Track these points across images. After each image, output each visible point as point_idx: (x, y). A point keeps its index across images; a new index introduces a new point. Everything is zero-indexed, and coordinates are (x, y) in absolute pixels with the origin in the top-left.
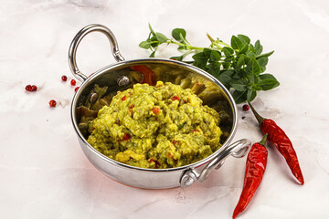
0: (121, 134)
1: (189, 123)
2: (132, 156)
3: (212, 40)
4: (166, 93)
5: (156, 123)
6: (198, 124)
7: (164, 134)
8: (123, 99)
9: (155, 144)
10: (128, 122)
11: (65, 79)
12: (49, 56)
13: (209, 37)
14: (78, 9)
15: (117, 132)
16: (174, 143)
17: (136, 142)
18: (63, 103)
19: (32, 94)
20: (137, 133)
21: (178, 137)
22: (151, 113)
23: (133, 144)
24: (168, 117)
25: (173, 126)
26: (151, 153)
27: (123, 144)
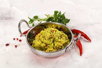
0: (45, 45)
1: (60, 36)
2: (50, 50)
3: (47, 16)
4: (51, 30)
5: (53, 39)
6: (61, 36)
7: (55, 41)
8: (40, 36)
9: (54, 44)
10: (45, 41)
11: (14, 39)
12: (6, 35)
13: (45, 15)
14: (5, 21)
15: (43, 45)
16: (59, 42)
17: (49, 46)
18: (18, 45)
19: (8, 46)
20: (49, 43)
21: (59, 40)
22: (51, 36)
23: (49, 47)
24: (55, 36)
25: (57, 38)
26: (54, 47)
27: (46, 48)
